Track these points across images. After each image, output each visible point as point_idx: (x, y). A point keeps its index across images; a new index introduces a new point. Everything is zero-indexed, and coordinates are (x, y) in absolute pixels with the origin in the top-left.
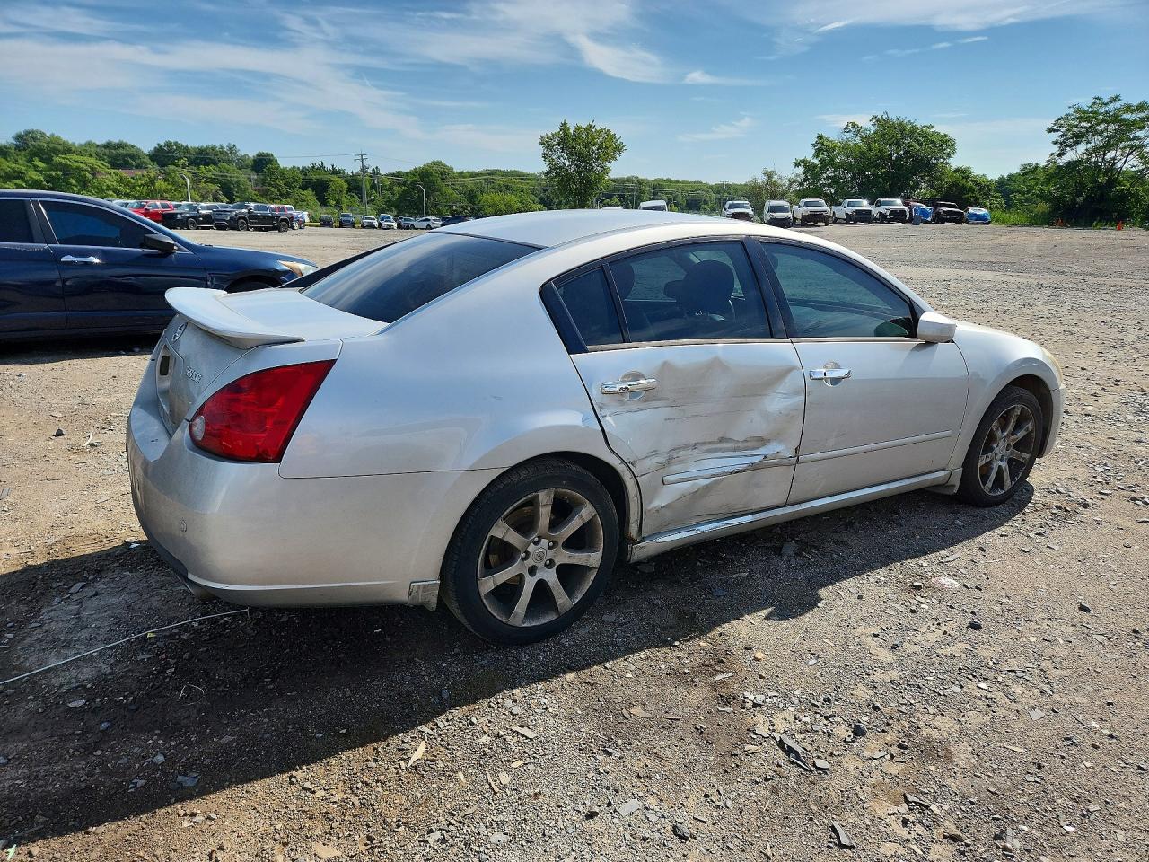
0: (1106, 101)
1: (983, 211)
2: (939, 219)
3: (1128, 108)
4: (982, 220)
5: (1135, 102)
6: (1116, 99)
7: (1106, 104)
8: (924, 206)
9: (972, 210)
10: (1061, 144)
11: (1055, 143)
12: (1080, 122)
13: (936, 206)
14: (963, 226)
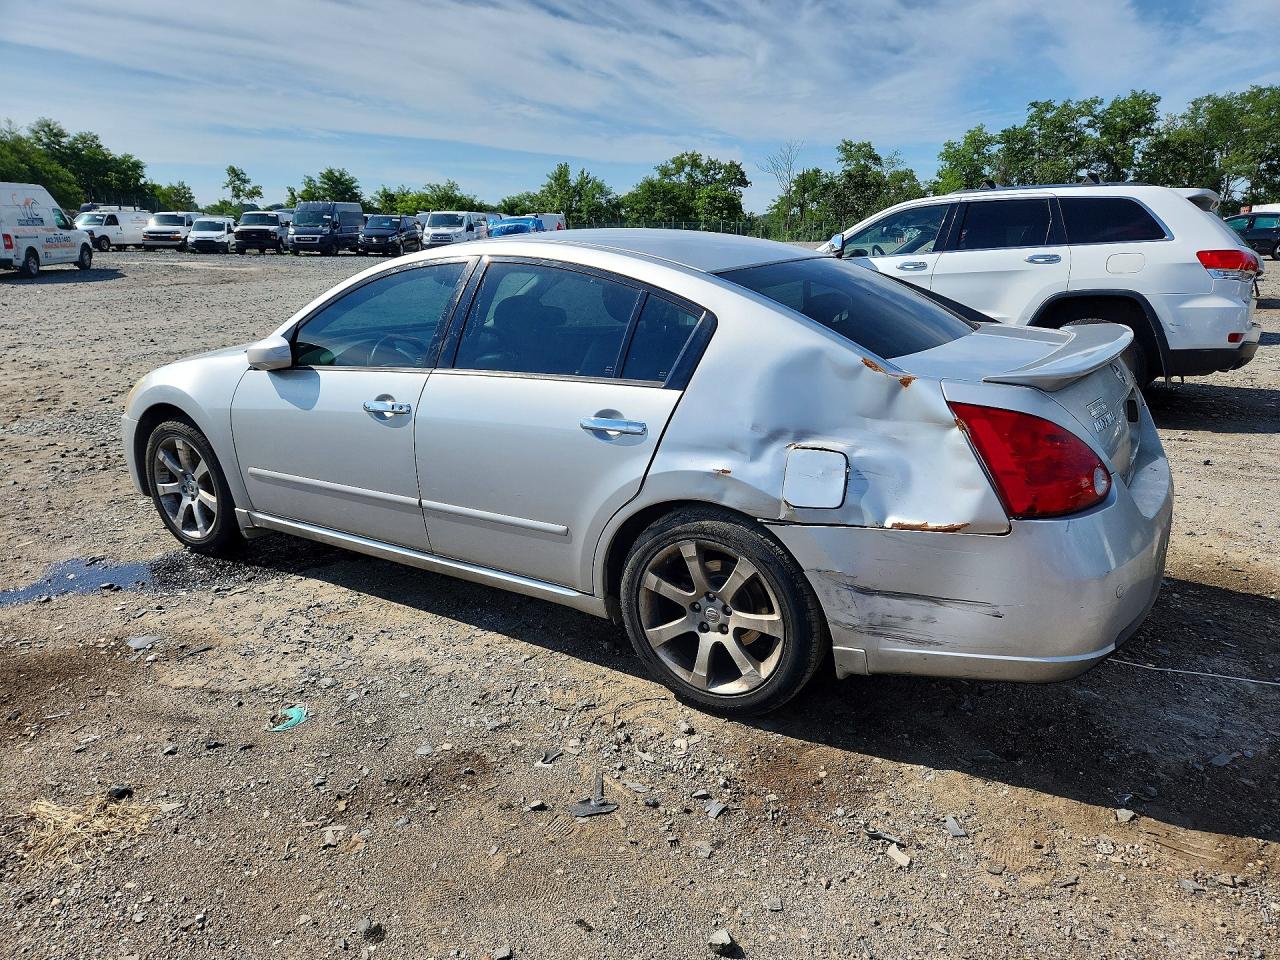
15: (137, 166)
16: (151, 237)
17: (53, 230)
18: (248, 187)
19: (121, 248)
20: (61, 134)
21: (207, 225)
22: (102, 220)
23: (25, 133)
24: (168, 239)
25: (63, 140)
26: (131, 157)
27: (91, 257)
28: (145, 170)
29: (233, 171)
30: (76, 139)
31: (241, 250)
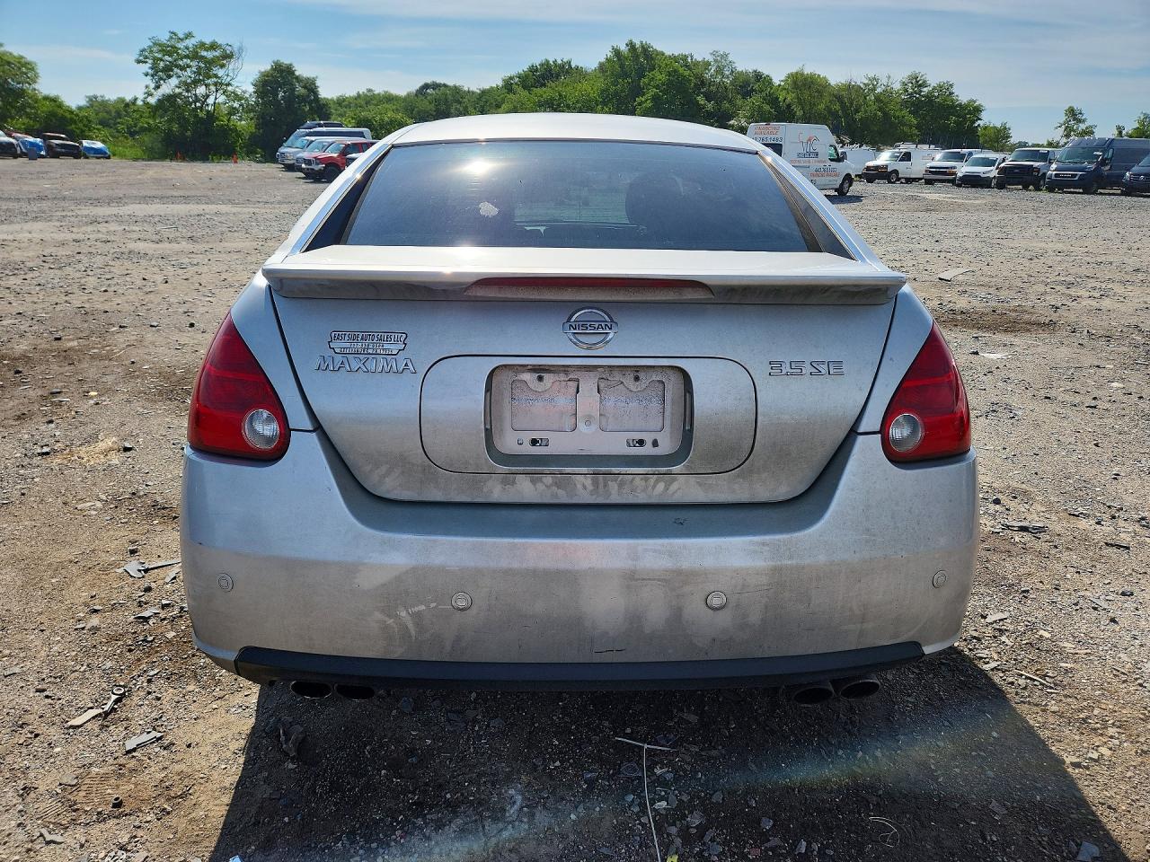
0: (181, 36)
1: (99, 145)
2: (53, 153)
3: (202, 45)
4: (100, 154)
5: (208, 41)
6: (189, 35)
7: (182, 40)
8: (31, 139)
9: (86, 143)
10: (152, 76)
11: (147, 75)
12: (164, 56)
13: (45, 138)
14: (82, 160)
15: (978, 110)
16: (930, 172)
17: (824, 162)
18: (1082, 126)
19: (909, 180)
20: (924, 85)
21: (980, 161)
22: (898, 157)
23: (897, 86)
24: (944, 173)
25: (925, 89)
26: (975, 102)
27: (850, 185)
28: (983, 113)
29: (1073, 114)
30: (934, 88)
31: (1001, 185)
